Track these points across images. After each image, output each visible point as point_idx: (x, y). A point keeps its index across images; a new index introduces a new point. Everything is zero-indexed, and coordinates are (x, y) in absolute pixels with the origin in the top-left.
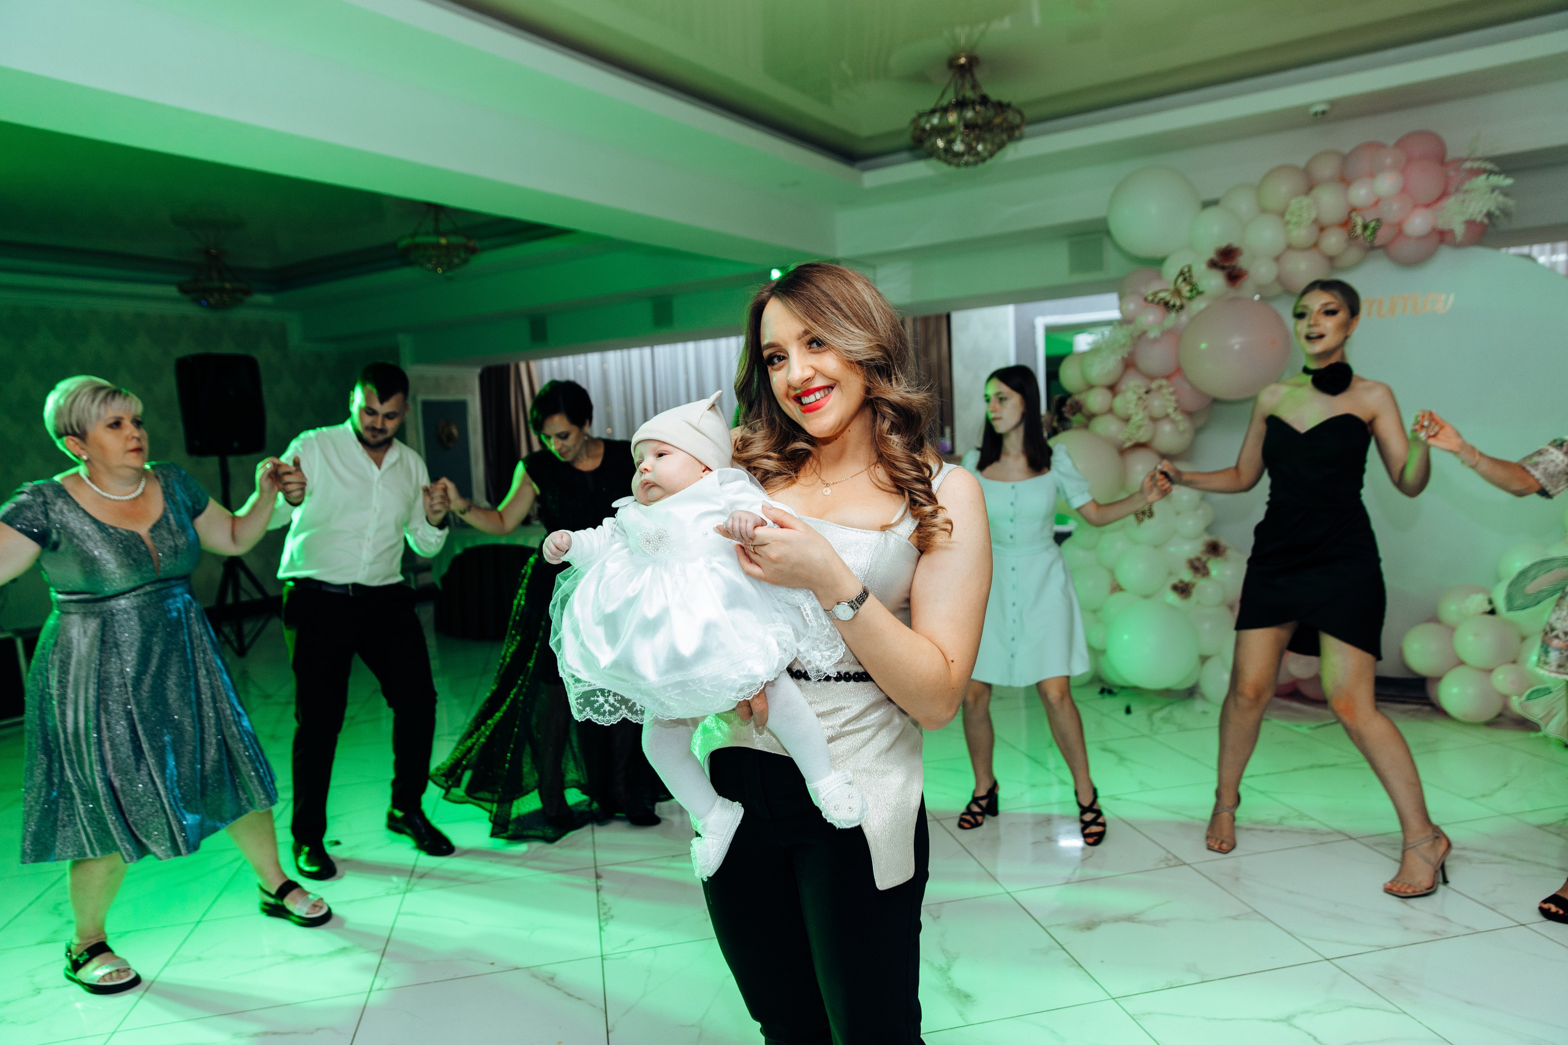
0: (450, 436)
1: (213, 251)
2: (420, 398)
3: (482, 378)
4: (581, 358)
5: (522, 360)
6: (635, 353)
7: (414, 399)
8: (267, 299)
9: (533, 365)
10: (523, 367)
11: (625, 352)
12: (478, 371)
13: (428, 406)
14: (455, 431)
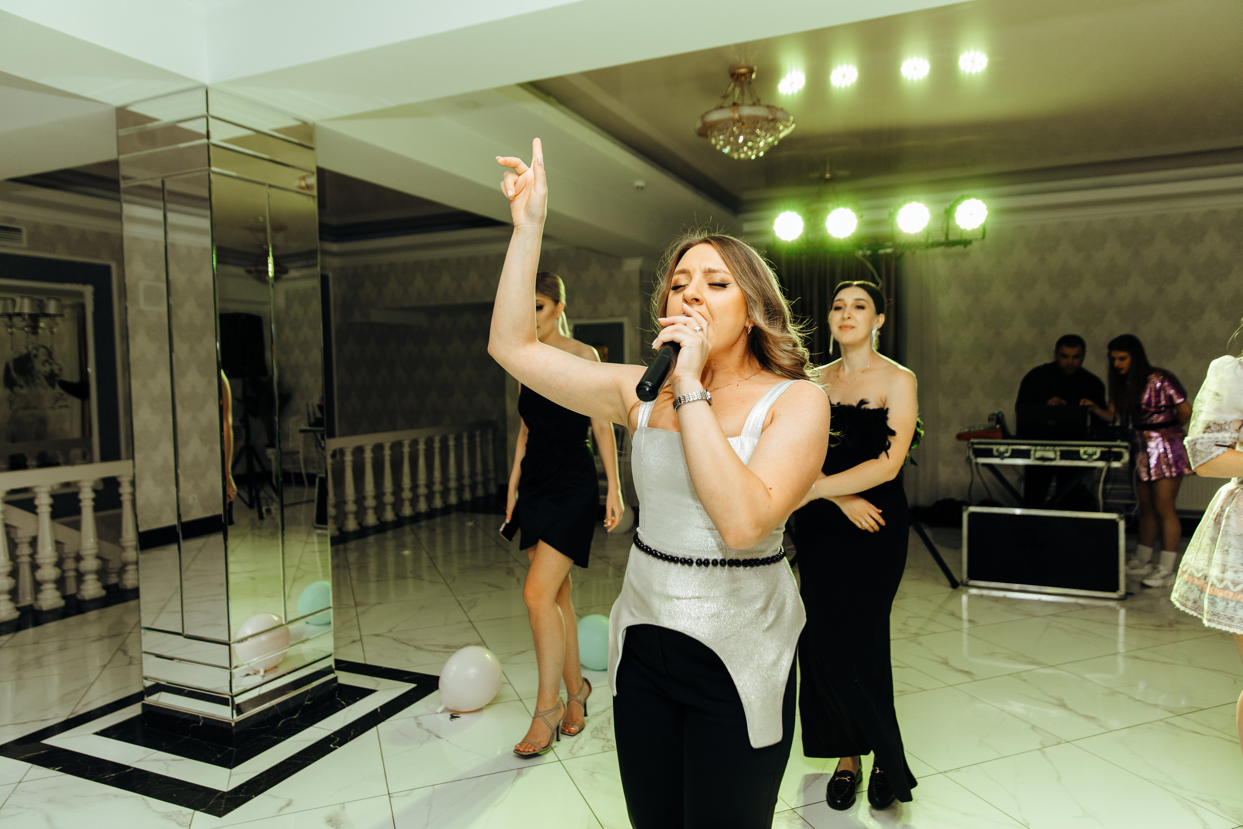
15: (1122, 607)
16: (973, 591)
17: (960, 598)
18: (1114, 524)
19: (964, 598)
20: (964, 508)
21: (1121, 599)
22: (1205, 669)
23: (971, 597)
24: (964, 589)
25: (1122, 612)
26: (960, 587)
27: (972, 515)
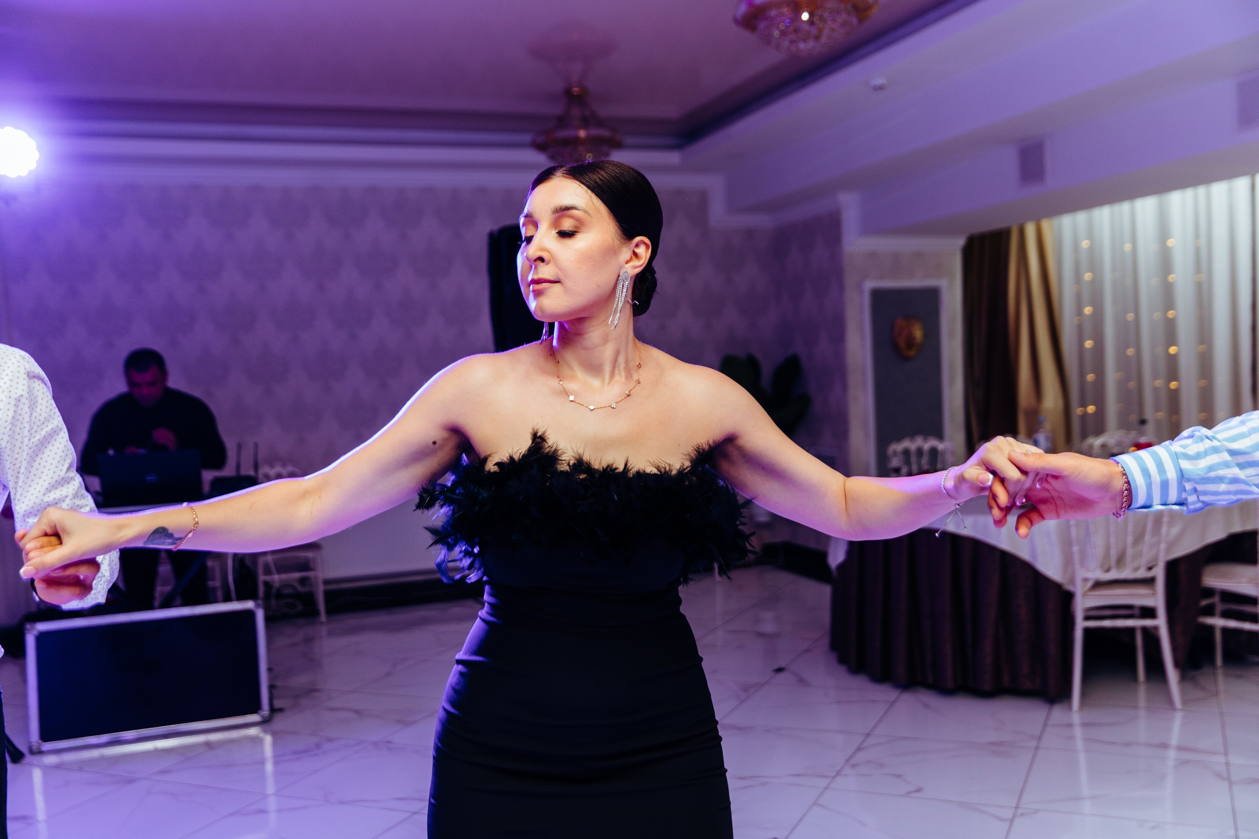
0: (910, 342)
1: (576, 90)
2: (870, 284)
3: (968, 252)
4: (1125, 207)
5: (1030, 219)
6: (1219, 189)
7: (859, 286)
8: (673, 158)
9: (1046, 225)
10: (1030, 231)
11: (1201, 190)
12: (961, 242)
13: (878, 296)
14: (918, 333)
15: (265, 732)
16: (51, 760)
17: (30, 776)
18: (249, 615)
19: (37, 775)
20: (28, 626)
21: (265, 722)
22: (342, 803)
23: (46, 769)
24: (34, 759)
25: (268, 739)
26: (29, 758)
27: (42, 638)
